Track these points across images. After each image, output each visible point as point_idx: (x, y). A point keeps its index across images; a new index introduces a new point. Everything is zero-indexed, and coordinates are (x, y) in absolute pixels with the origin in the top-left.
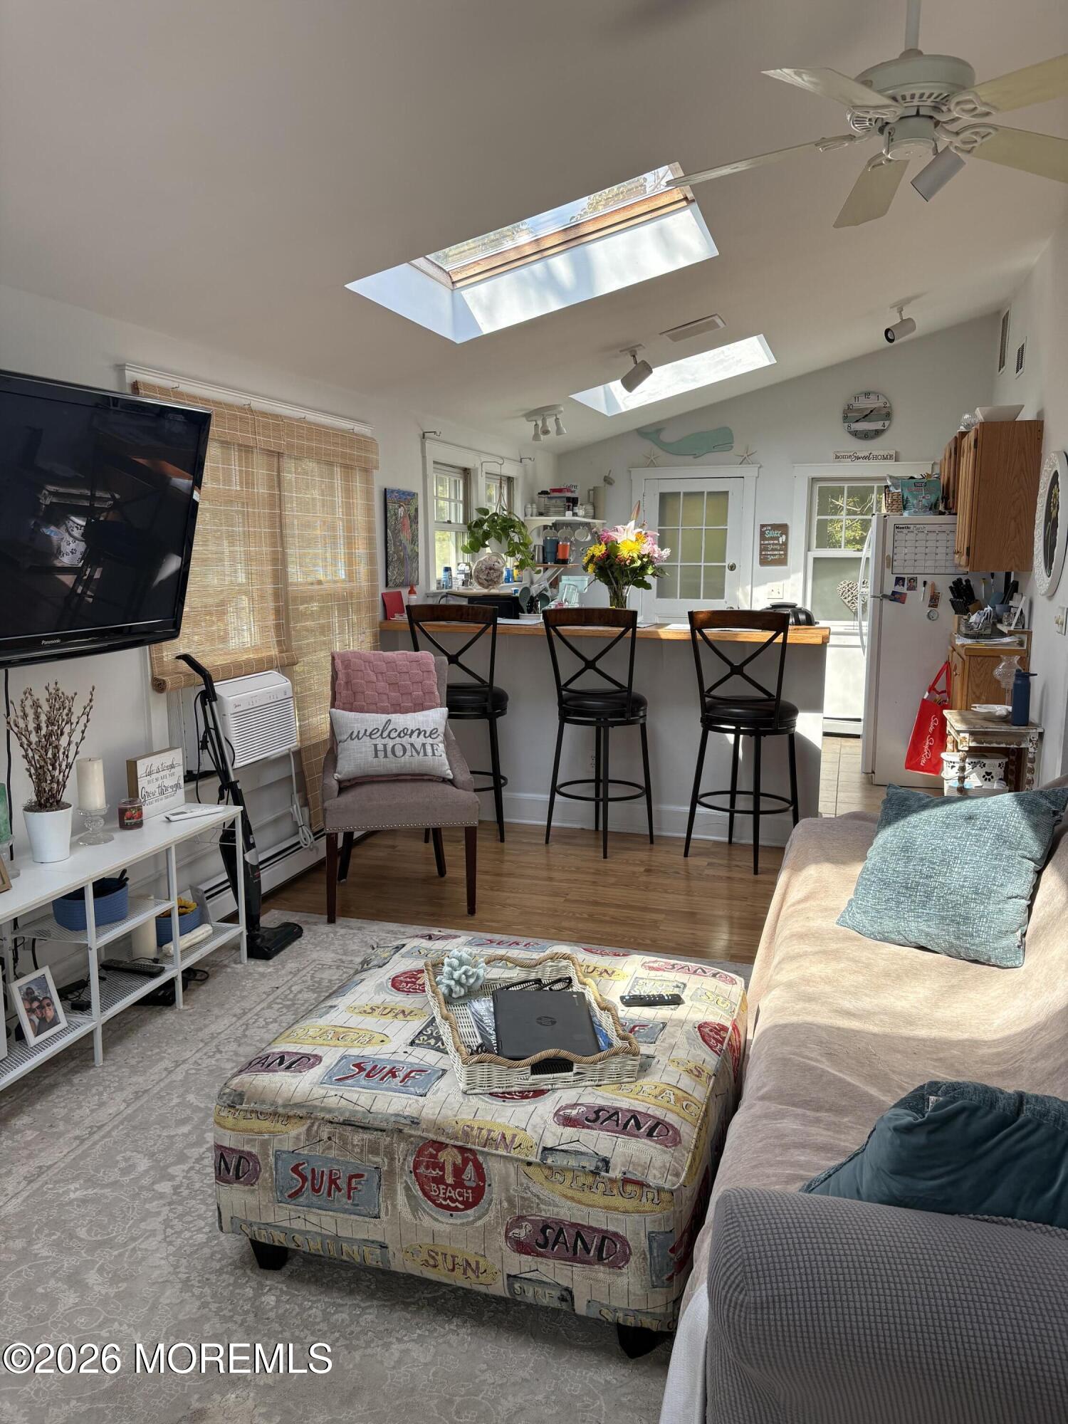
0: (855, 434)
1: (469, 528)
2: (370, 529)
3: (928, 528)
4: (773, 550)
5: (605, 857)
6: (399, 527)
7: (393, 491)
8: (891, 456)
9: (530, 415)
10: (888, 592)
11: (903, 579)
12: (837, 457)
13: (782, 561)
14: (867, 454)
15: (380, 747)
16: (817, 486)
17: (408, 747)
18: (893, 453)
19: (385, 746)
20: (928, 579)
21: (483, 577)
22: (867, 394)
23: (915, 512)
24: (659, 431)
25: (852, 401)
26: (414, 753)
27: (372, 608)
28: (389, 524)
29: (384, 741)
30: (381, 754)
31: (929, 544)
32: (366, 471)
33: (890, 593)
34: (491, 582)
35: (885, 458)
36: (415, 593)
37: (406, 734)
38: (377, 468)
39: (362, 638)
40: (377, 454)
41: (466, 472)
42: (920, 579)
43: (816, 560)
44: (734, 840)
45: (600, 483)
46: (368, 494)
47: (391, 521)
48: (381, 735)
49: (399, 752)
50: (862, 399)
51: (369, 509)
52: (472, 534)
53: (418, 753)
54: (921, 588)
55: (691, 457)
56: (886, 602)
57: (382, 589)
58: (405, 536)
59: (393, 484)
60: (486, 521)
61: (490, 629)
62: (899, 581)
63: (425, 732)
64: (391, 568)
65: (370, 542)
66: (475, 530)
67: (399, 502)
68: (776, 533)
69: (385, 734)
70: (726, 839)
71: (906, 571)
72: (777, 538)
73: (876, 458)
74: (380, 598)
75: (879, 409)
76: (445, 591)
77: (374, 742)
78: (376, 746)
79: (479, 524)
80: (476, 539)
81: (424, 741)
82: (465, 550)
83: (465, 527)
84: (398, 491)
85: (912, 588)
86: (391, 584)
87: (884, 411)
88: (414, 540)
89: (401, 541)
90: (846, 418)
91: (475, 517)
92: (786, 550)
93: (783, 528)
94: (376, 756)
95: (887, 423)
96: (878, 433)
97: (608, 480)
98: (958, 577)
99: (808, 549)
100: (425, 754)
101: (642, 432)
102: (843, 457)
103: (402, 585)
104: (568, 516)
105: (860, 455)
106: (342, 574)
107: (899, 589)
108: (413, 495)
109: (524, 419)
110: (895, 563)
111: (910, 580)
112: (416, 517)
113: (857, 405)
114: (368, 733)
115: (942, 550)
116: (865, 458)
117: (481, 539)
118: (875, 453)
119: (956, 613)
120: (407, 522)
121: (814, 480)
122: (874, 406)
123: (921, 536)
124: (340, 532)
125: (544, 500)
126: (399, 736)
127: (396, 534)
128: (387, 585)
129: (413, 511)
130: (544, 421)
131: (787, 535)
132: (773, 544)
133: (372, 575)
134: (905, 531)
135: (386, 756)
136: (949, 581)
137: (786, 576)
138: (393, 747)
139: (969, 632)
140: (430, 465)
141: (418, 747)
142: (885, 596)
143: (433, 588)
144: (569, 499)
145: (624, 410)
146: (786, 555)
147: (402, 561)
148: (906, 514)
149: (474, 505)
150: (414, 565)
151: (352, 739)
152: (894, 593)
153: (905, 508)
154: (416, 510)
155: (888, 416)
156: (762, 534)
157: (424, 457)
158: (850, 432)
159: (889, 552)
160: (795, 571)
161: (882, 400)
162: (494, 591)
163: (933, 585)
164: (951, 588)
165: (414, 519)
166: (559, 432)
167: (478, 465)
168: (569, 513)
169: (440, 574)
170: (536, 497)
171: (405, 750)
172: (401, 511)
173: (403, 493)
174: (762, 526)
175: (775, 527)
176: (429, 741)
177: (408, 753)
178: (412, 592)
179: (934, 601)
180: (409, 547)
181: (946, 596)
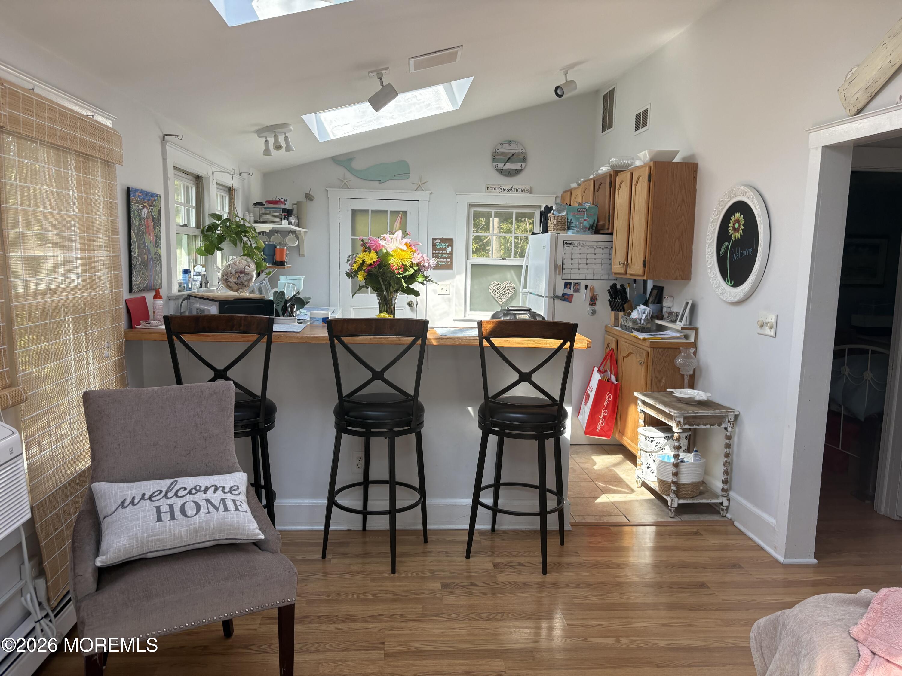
0: (501, 172)
1: (203, 231)
2: (113, 230)
3: (589, 244)
4: (442, 258)
5: (393, 571)
6: (142, 229)
7: (136, 191)
8: (527, 190)
9: (262, 131)
10: (560, 293)
11: (570, 284)
12: (488, 189)
13: (449, 267)
14: (510, 187)
15: (165, 508)
16: (473, 210)
17: (203, 503)
18: (528, 187)
19: (171, 506)
20: (589, 283)
21: (232, 280)
22: (509, 142)
23: (578, 231)
24: (350, 160)
25: (499, 147)
26: (212, 509)
27: (116, 319)
28: (133, 225)
29: (169, 502)
30: (166, 517)
31: (589, 256)
32: (107, 164)
33: (560, 295)
34: (241, 285)
35: (523, 191)
36: (161, 298)
37: (198, 491)
38: (121, 163)
39: (105, 352)
40: (121, 147)
41: (198, 180)
42: (583, 284)
43: (473, 266)
44: (497, 527)
45: (302, 199)
46: (110, 190)
47: (135, 222)
48: (166, 496)
49: (191, 510)
50: (506, 145)
51: (111, 208)
52: (206, 237)
53: (217, 509)
54: (583, 290)
55: (377, 182)
56: (558, 302)
57: (126, 296)
58: (148, 239)
59: (134, 184)
60: (219, 225)
61: (265, 339)
62: (567, 285)
63: (224, 488)
64: (135, 272)
65: (113, 244)
66: (209, 233)
67: (142, 202)
68: (444, 245)
69: (170, 494)
70: (489, 527)
71: (572, 277)
72: (445, 249)
73: (516, 190)
74: (123, 306)
75: (518, 154)
76: (186, 293)
77: (156, 504)
78: (158, 508)
79: (212, 228)
80: (212, 242)
81: (223, 496)
82: (199, 252)
83: (197, 232)
84: (142, 192)
85: (577, 290)
86: (135, 289)
87: (522, 156)
88: (157, 244)
89: (144, 243)
90: (494, 160)
91: (207, 222)
92: (451, 258)
93: (449, 241)
94: (159, 519)
95: (524, 165)
96: (517, 172)
97: (309, 197)
98: (614, 282)
99: (467, 258)
100: (226, 509)
101: (336, 160)
102: (493, 189)
103: (147, 289)
104: (284, 224)
105: (505, 188)
106: (77, 281)
107: (567, 291)
108: (155, 197)
109: (256, 135)
110: (564, 272)
111: (575, 284)
112: (159, 219)
113: (502, 150)
114: (146, 497)
115: (599, 261)
116: (508, 190)
117: (216, 242)
118: (515, 187)
119: (612, 310)
120: (151, 224)
121: (471, 205)
122: (513, 152)
123: (584, 250)
124: (76, 233)
125: (258, 210)
126: (190, 493)
127: (140, 236)
128: (131, 290)
129: (156, 214)
130: (276, 137)
131: (452, 247)
132: (443, 253)
133: (115, 281)
134: (572, 246)
135: (173, 518)
136: (607, 285)
137: (452, 277)
138: (183, 506)
139: (636, 327)
140: (171, 171)
141: (216, 502)
142: (558, 297)
143: (175, 289)
144: (284, 210)
145: (332, 138)
146: (451, 261)
147: (145, 265)
148: (570, 233)
149: (207, 210)
150: (158, 268)
151: (124, 507)
152: (564, 294)
153: (569, 228)
154: (159, 212)
155: (524, 160)
156: (434, 245)
157: (165, 160)
158: (497, 170)
159: (560, 262)
160: (459, 273)
161: (520, 147)
162: (245, 294)
163: (593, 289)
164: (609, 291)
165: (157, 222)
166: (288, 149)
167: (210, 174)
168: (285, 223)
169: (180, 276)
170: (252, 207)
171: (198, 507)
172: (145, 212)
173: (148, 194)
174: (434, 239)
175: (443, 240)
176: (229, 496)
177: (204, 510)
178: (157, 296)
179: (593, 301)
180: (153, 250)
181: (604, 298)
